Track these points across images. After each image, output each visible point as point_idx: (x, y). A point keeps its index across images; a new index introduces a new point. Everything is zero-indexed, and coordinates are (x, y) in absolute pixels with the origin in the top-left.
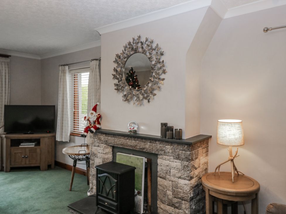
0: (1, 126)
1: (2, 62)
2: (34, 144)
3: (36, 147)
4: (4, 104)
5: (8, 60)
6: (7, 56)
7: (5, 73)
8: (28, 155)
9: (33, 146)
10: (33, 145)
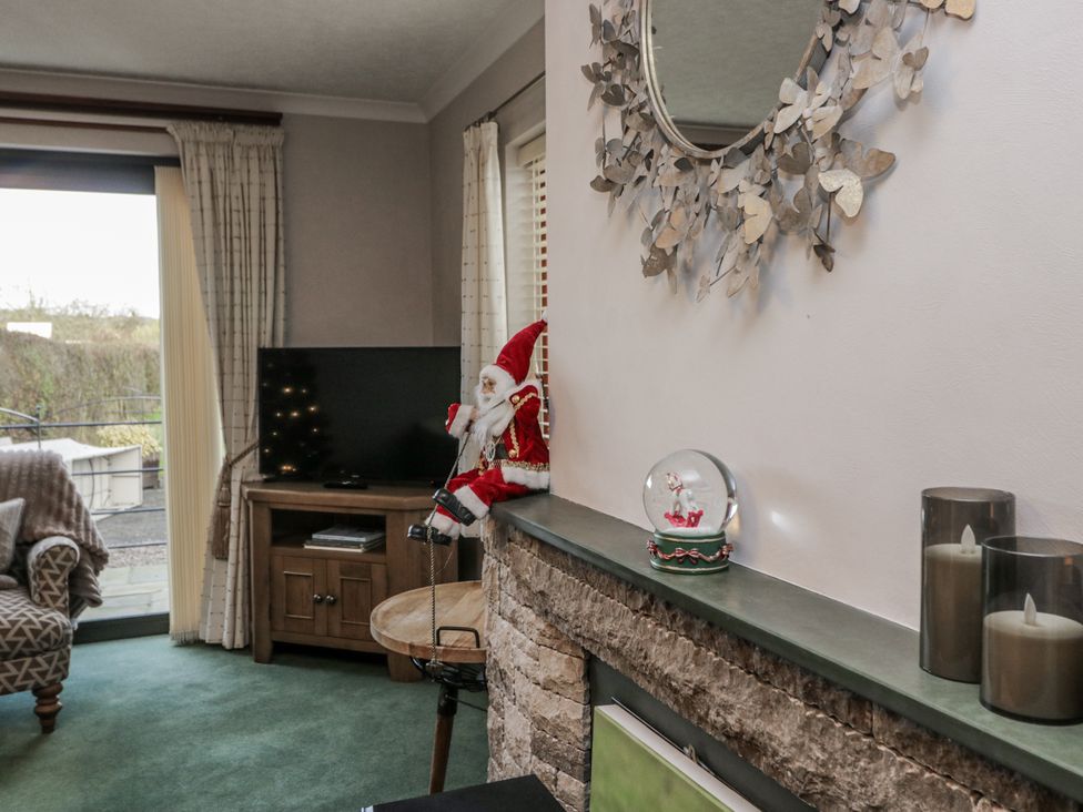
0: (248, 445)
1: (249, 147)
2: (363, 540)
3: (372, 557)
4: (255, 343)
5: (274, 136)
6: (272, 119)
7: (263, 199)
8: (338, 590)
9: (359, 551)
10: (357, 545)
